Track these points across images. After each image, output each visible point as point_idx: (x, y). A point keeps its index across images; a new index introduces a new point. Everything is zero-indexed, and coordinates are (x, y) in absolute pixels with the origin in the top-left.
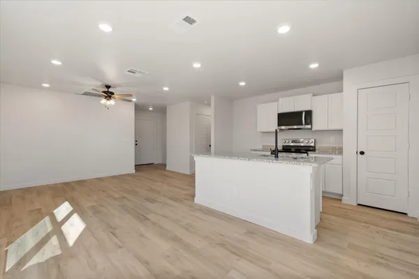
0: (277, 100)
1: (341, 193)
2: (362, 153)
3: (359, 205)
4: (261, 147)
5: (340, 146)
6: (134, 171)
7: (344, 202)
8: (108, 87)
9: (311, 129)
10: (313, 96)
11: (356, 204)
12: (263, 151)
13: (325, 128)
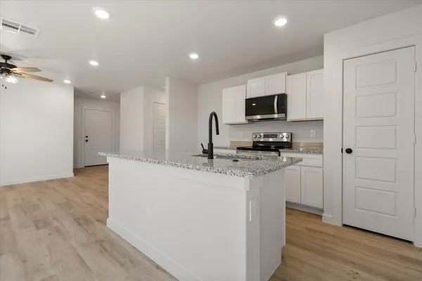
0: (245, 83)
1: (321, 207)
2: (349, 151)
3: (345, 225)
4: (228, 144)
5: (319, 141)
6: (72, 175)
7: (325, 220)
8: (7, 57)
9: (285, 119)
10: (289, 74)
11: (340, 225)
12: (230, 149)
13: (303, 117)
